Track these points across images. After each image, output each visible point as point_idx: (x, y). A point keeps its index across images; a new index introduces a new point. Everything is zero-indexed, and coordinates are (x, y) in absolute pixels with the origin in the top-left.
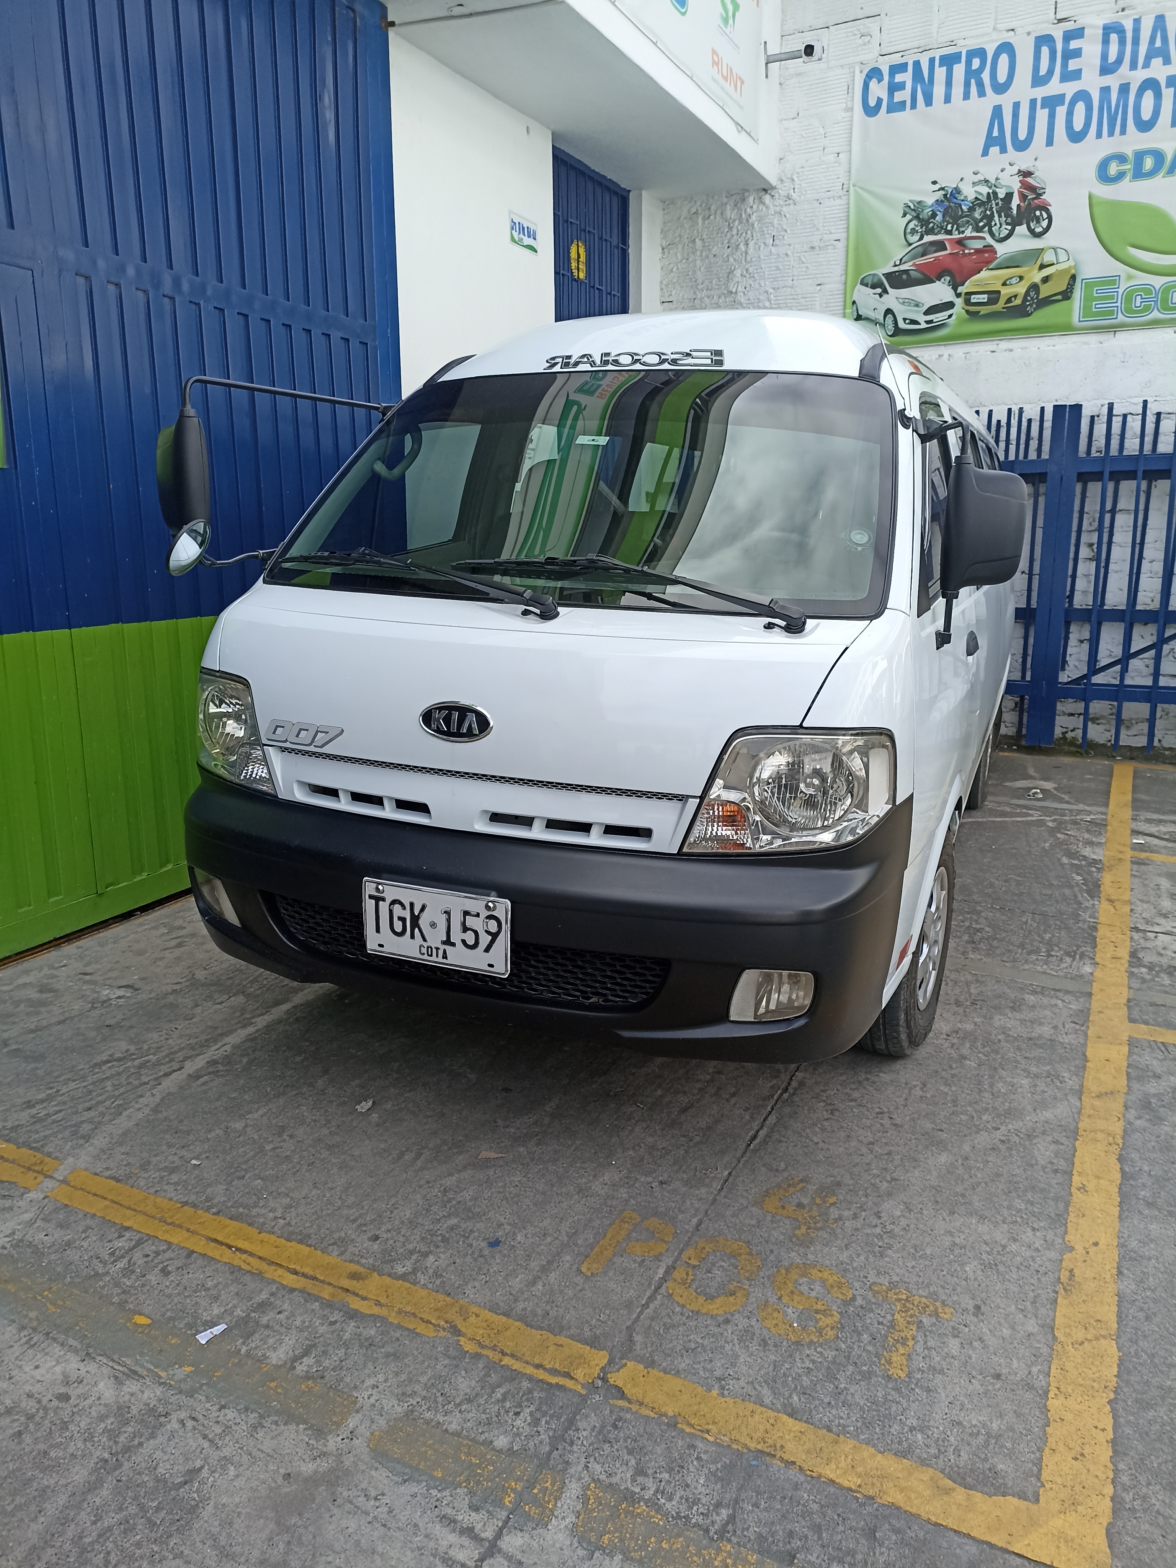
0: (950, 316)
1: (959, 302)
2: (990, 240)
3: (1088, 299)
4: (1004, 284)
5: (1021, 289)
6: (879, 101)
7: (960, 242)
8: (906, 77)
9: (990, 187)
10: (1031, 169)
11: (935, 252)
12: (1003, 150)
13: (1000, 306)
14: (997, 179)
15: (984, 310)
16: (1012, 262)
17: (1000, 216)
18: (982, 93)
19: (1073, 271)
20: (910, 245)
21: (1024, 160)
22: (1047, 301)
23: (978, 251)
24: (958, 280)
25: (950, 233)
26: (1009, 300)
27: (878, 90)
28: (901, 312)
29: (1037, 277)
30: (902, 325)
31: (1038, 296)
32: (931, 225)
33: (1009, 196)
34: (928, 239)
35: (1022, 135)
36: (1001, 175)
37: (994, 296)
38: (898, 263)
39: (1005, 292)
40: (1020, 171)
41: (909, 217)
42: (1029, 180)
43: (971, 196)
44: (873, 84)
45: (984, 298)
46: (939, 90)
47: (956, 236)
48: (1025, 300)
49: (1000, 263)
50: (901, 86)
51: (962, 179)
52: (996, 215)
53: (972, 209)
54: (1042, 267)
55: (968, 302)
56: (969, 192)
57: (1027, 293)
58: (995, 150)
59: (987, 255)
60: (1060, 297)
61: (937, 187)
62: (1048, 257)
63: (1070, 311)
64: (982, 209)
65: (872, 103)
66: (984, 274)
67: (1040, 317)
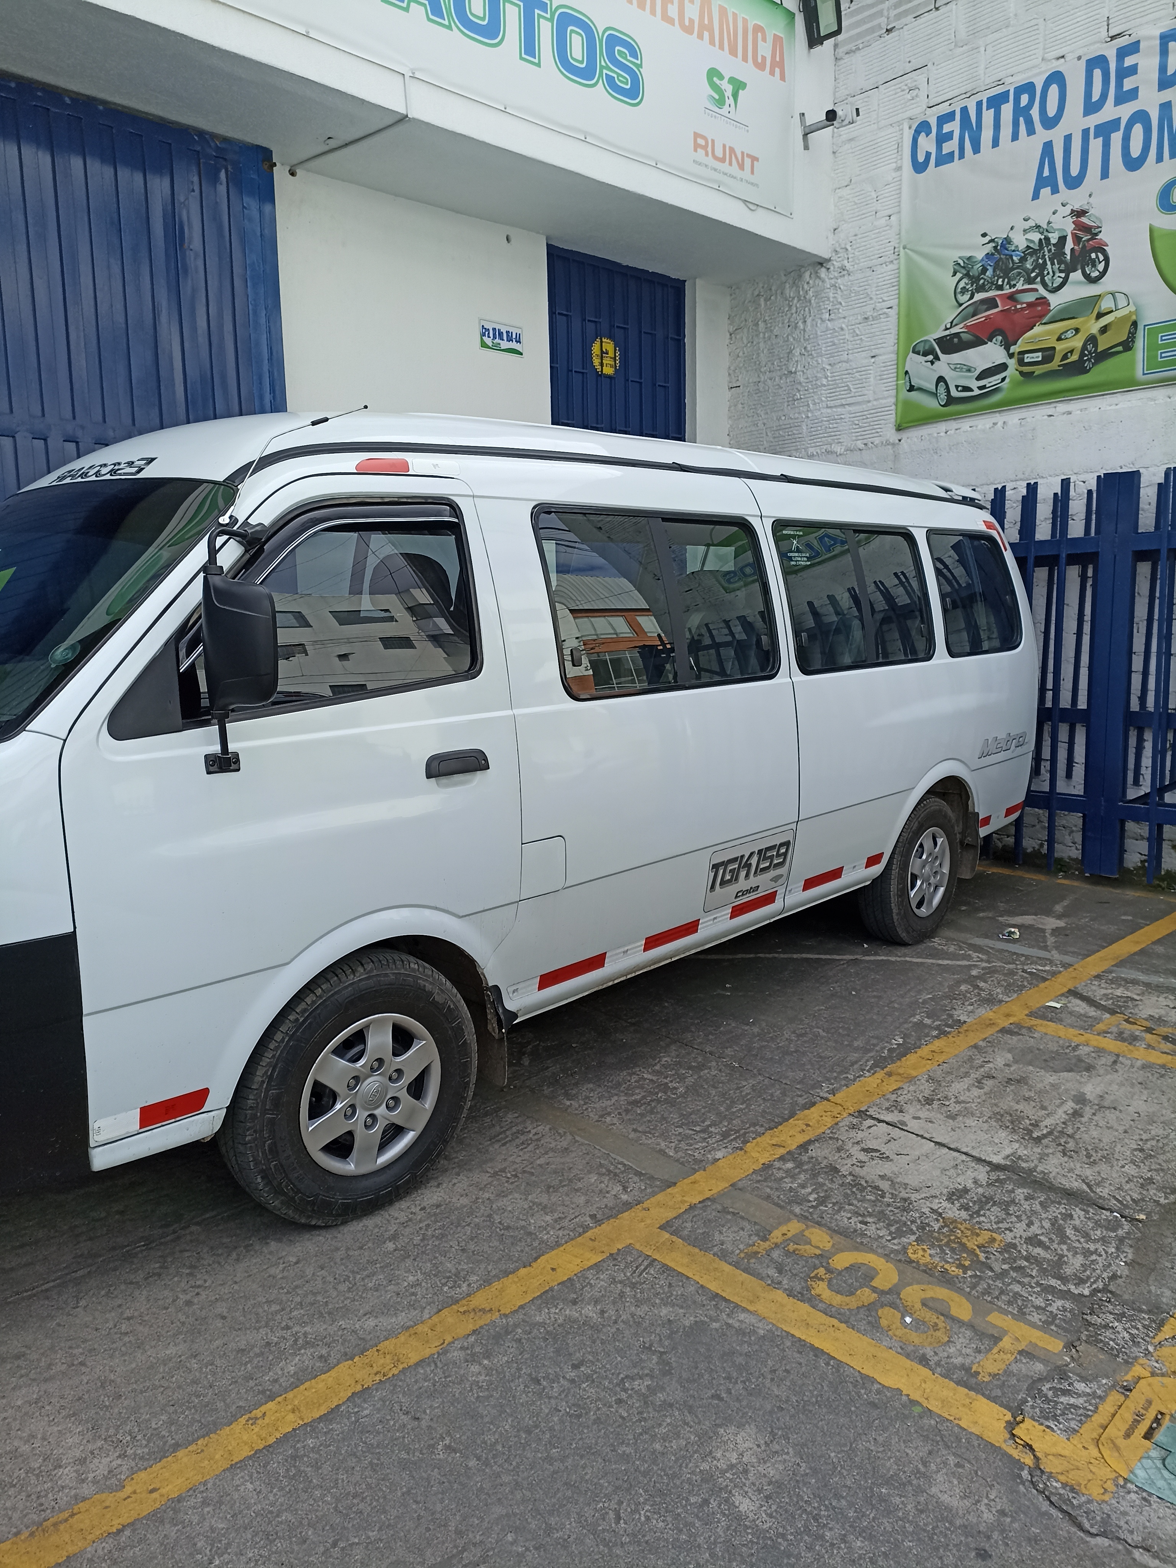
0: (1003, 379)
1: (1012, 363)
2: (1042, 291)
3: (1152, 348)
4: (1059, 339)
5: (1077, 343)
6: (928, 155)
7: (1011, 297)
8: (954, 127)
9: (1042, 233)
10: (1085, 207)
11: (986, 310)
12: (1055, 191)
13: (1055, 364)
14: (1049, 223)
15: (1039, 370)
16: (1069, 313)
17: (1053, 264)
18: (1031, 131)
19: (1134, 317)
20: (961, 305)
21: (1077, 199)
22: (1106, 355)
23: (1030, 305)
24: (1011, 339)
25: (1000, 288)
26: (1065, 357)
27: (927, 144)
28: (954, 379)
29: (1094, 327)
30: (954, 393)
31: (1096, 350)
32: (982, 281)
33: (1063, 239)
34: (979, 297)
35: (1075, 171)
36: (1053, 218)
37: (1048, 354)
38: (948, 326)
39: (1061, 347)
40: (1073, 211)
41: (959, 275)
42: (1084, 220)
43: (1022, 245)
44: (922, 138)
45: (1038, 356)
46: (987, 135)
47: (1007, 290)
48: (1082, 355)
49: (1053, 316)
50: (949, 136)
51: (1012, 228)
52: (1049, 263)
53: (1023, 259)
54: (1100, 316)
55: (1021, 362)
56: (1020, 241)
57: (1084, 347)
58: (1046, 191)
59: (1040, 308)
60: (1120, 348)
61: (987, 239)
62: (1106, 304)
63: (1132, 364)
64: (1034, 258)
65: (921, 158)
66: (1037, 329)
67: (1099, 373)
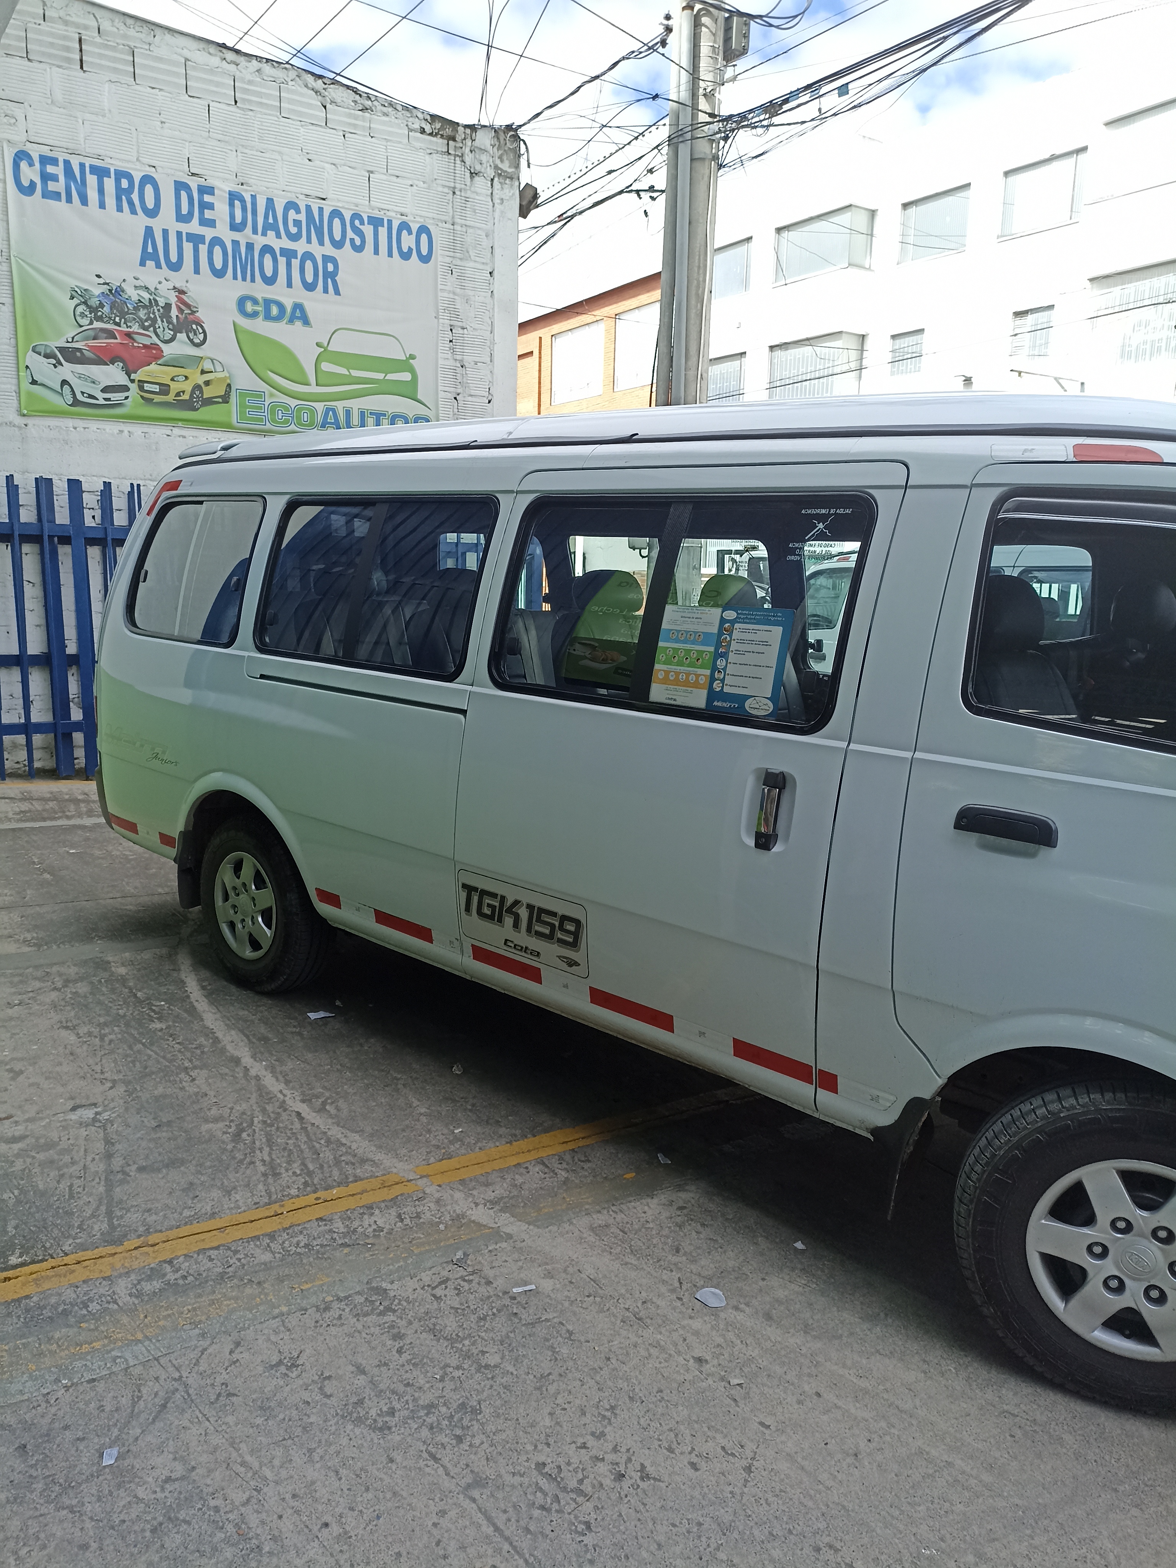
0: (127, 398)
1: (134, 387)
2: (155, 339)
3: (242, 406)
4: (172, 380)
5: (188, 387)
6: (33, 184)
7: (129, 335)
8: (58, 170)
9: (151, 294)
10: (185, 289)
11: (106, 338)
12: (159, 266)
13: (170, 398)
14: (156, 289)
15: (158, 398)
16: (175, 363)
17: (163, 321)
18: (133, 211)
19: (228, 381)
20: (81, 326)
21: (177, 279)
22: (209, 402)
23: (145, 346)
24: (131, 368)
25: (118, 325)
26: (178, 394)
27: (30, 174)
28: (79, 386)
29: (201, 380)
30: (80, 397)
31: (202, 396)
32: (100, 314)
33: (168, 306)
34: (97, 325)
35: (174, 258)
36: (159, 286)
37: (165, 389)
38: (70, 340)
39: (175, 387)
40: (175, 288)
41: (76, 301)
42: (183, 296)
43: (135, 298)
44: (24, 165)
45: (157, 388)
46: (92, 194)
47: (124, 328)
48: (191, 396)
49: (166, 361)
50: (55, 178)
51: (124, 280)
52: (159, 319)
53: (136, 309)
54: (203, 372)
55: (141, 388)
56: (133, 294)
57: (193, 392)
58: (150, 264)
59: (154, 352)
60: (220, 400)
61: (101, 281)
62: (207, 366)
63: (229, 413)
64: (145, 311)
65: (25, 183)
66: (153, 367)
67: (205, 413)
